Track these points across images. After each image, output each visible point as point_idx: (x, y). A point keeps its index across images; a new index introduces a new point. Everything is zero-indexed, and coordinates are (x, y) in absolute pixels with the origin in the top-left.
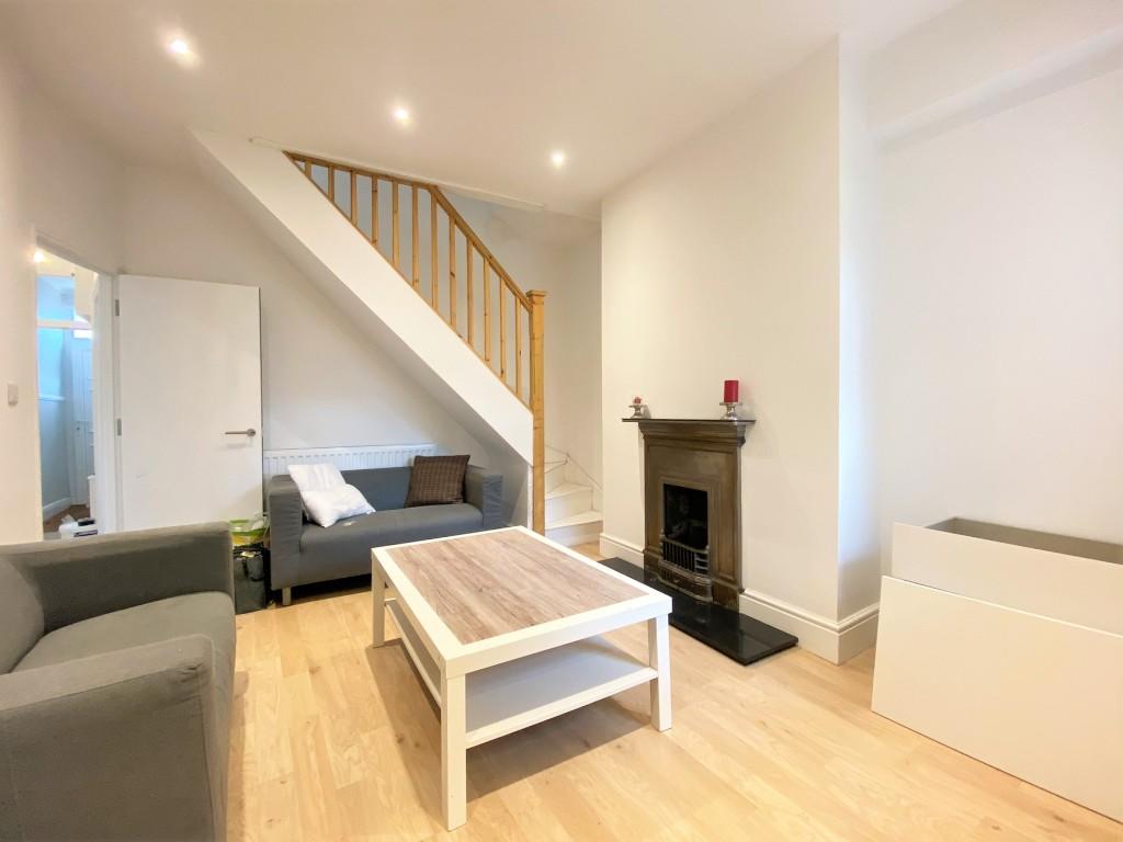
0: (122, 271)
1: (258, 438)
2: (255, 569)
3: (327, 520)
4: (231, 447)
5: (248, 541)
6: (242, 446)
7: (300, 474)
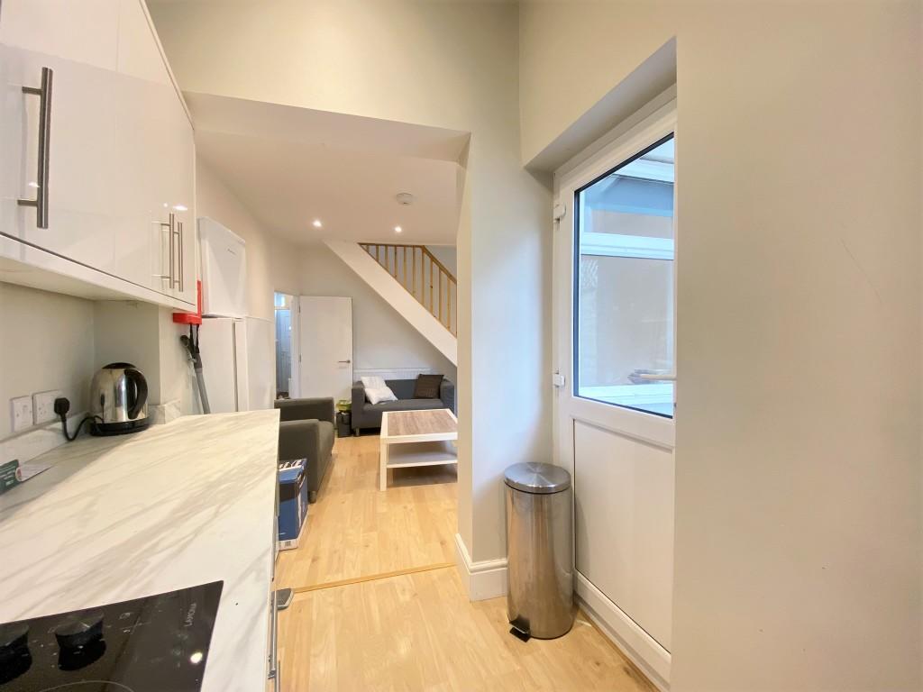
0: (302, 295)
1: (351, 364)
2: (346, 420)
3: (374, 401)
4: (341, 368)
5: (345, 409)
6: (345, 368)
7: (365, 380)
